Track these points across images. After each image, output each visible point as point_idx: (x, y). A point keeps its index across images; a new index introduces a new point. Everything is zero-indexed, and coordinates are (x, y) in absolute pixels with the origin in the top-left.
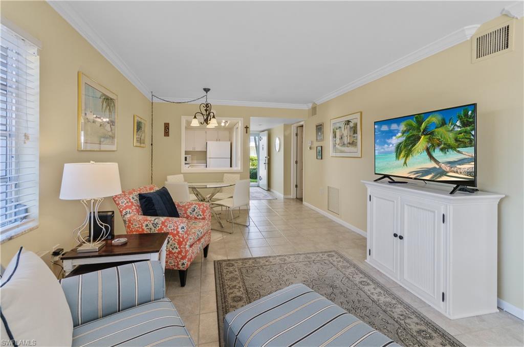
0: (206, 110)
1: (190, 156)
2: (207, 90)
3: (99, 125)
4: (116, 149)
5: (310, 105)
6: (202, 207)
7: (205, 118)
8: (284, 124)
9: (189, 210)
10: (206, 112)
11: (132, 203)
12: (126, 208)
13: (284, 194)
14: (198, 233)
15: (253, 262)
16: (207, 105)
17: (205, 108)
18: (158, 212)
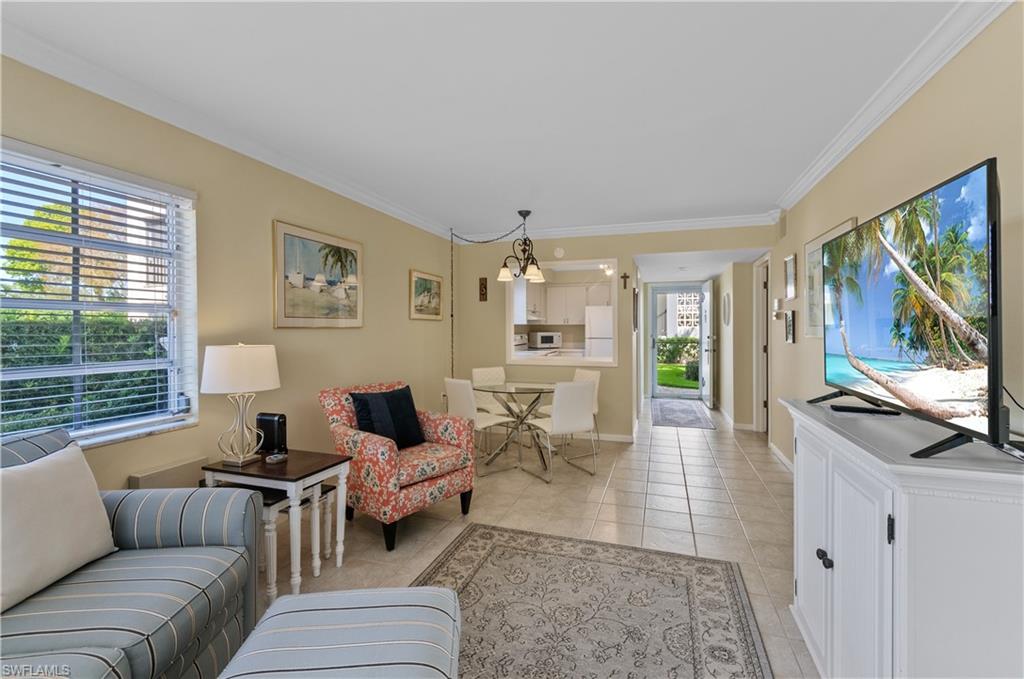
1: (559, 334)
2: (525, 214)
3: (318, 291)
4: (360, 325)
5: (776, 214)
6: (457, 425)
7: (522, 265)
8: (734, 264)
9: (441, 429)
10: (525, 253)
11: (343, 406)
12: (331, 414)
13: (736, 421)
14: (425, 467)
15: (529, 543)
16: (526, 242)
17: (523, 247)
18: (376, 425)
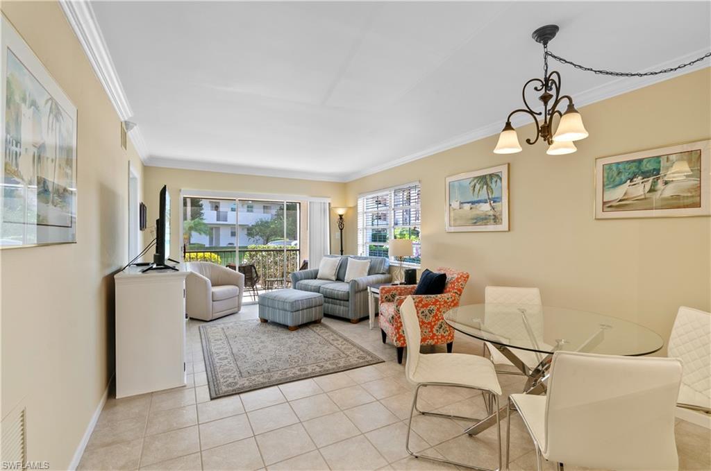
0: (545, 99)
2: (545, 34)
3: (469, 209)
4: (506, 229)
7: (541, 124)
10: (546, 104)
17: (543, 92)
